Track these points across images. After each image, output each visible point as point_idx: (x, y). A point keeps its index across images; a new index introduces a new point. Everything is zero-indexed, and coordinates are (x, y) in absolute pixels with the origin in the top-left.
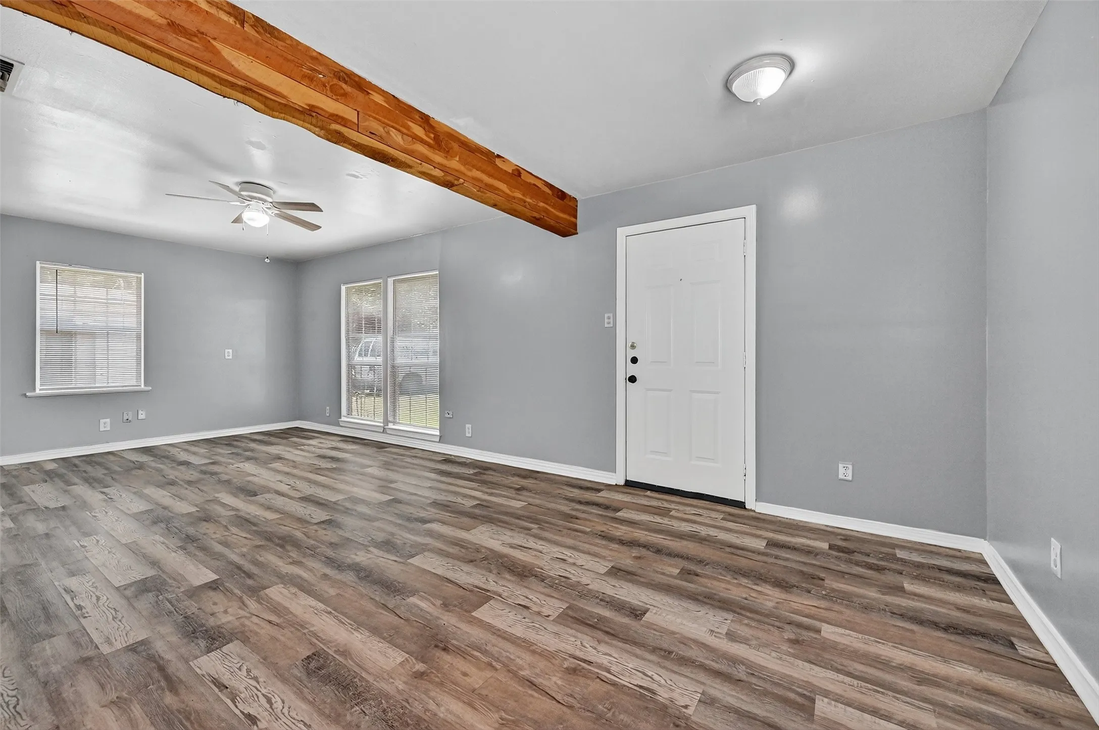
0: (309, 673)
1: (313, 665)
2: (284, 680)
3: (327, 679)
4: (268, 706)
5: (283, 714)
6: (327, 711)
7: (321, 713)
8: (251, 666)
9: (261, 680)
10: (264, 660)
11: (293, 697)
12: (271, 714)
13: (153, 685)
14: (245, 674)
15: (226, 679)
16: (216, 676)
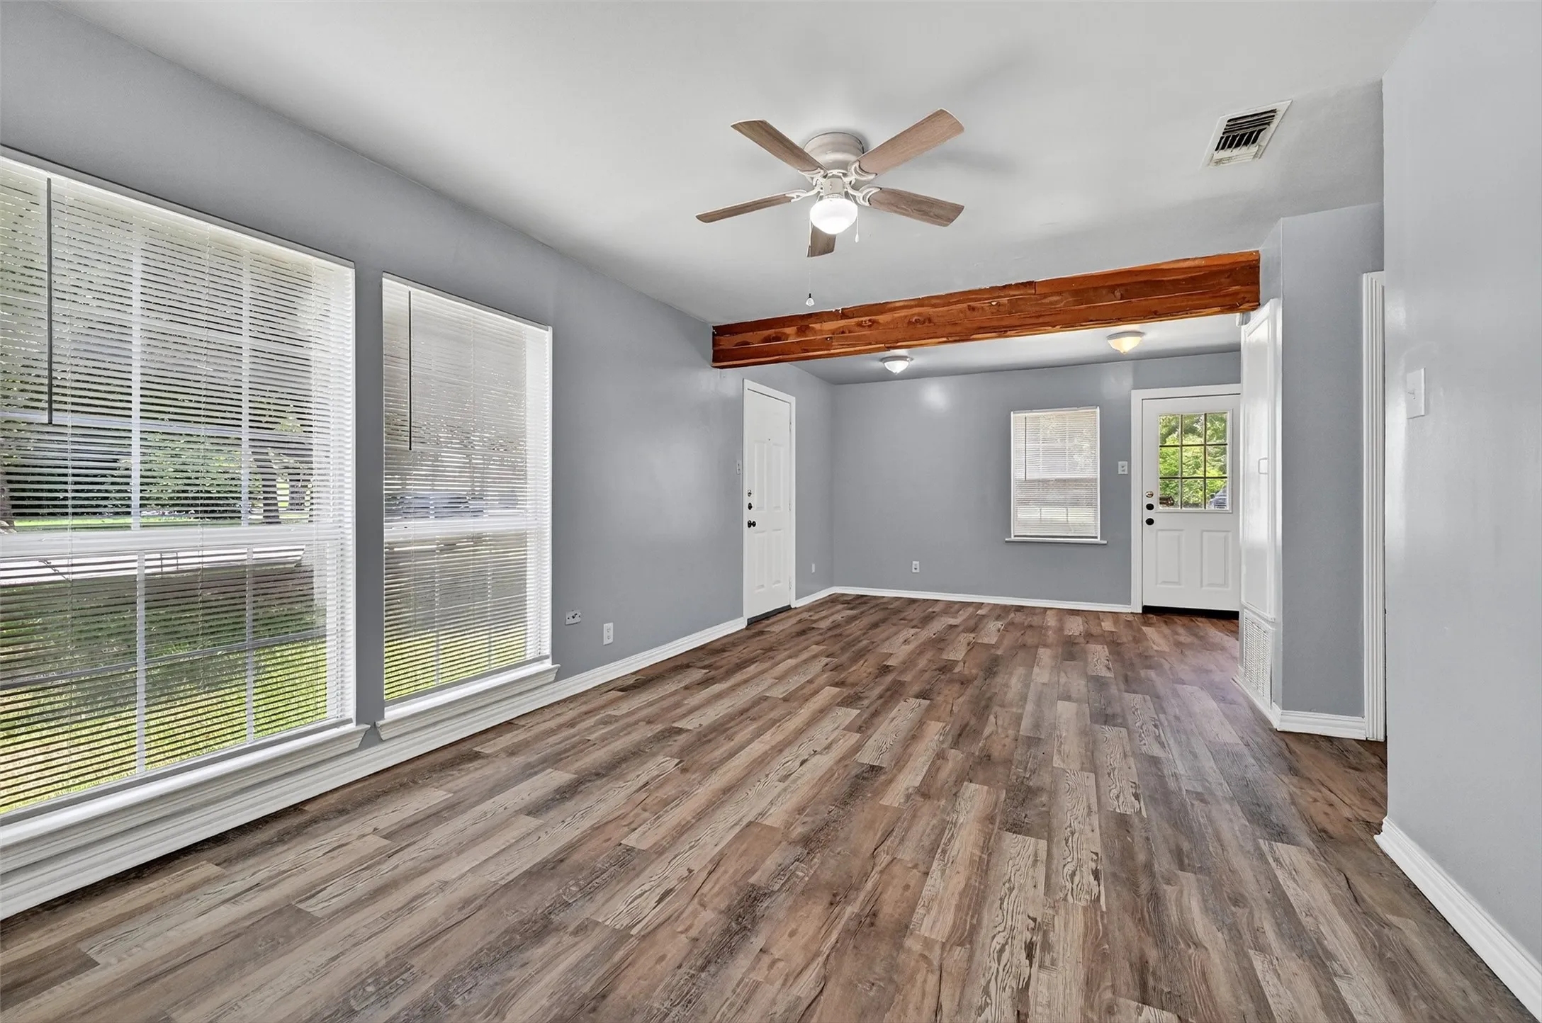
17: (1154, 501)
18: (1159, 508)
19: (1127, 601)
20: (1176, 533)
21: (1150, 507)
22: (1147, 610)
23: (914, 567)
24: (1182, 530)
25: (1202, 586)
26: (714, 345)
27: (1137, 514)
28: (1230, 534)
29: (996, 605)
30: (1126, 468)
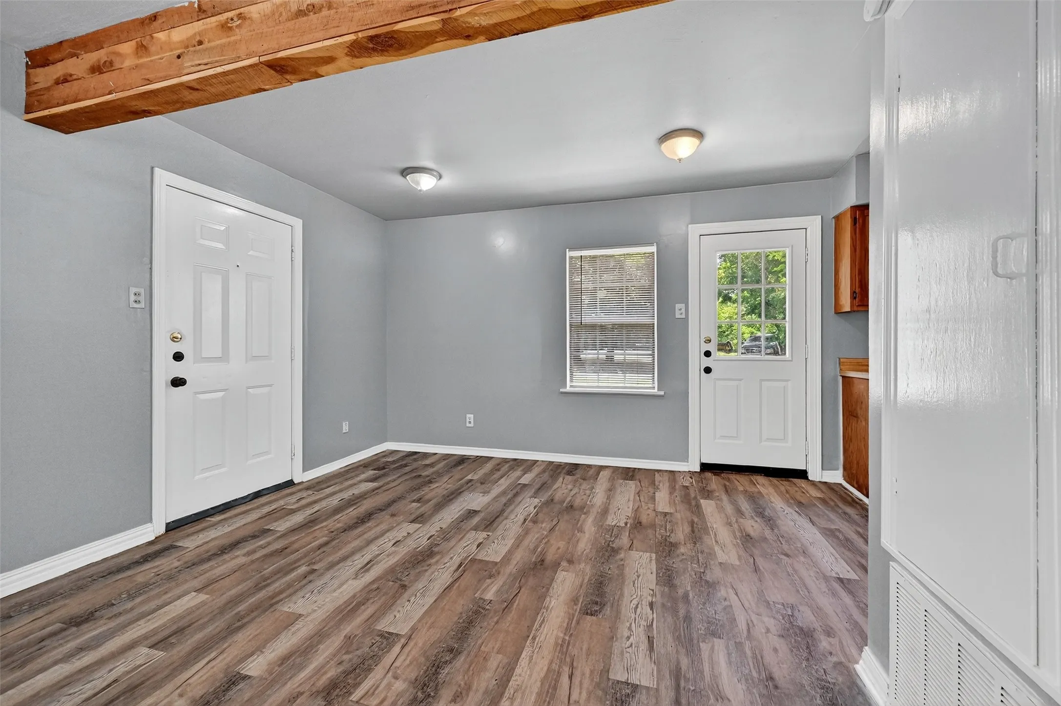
0: (603, 605)
1: (596, 608)
2: (618, 612)
3: (602, 594)
4: (639, 606)
5: (637, 596)
6: (621, 581)
7: (623, 582)
8: (624, 640)
9: (628, 624)
10: (613, 638)
11: (625, 599)
12: (642, 601)
13: (690, 689)
14: (632, 638)
15: (644, 646)
16: (648, 652)
17: (712, 347)
18: (718, 355)
19: (685, 458)
20: (735, 383)
21: (708, 354)
22: (706, 467)
23: (468, 420)
24: (740, 380)
25: (761, 441)
26: (28, 84)
27: (696, 362)
28: (789, 383)
29: (551, 463)
30: (683, 310)
